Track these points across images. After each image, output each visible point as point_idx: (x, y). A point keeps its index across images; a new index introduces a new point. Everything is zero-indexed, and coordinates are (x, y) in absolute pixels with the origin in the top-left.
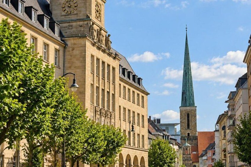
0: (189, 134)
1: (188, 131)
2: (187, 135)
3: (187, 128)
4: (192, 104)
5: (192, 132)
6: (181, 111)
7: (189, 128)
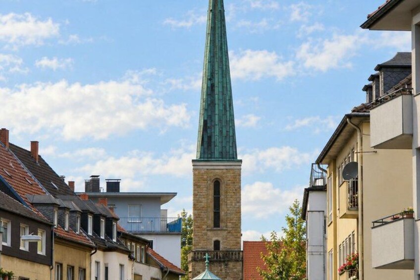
0: (217, 244)
1: (219, 236)
2: (211, 247)
3: (212, 225)
4: (230, 154)
5: (227, 239)
6: (197, 172)
7: (219, 226)
